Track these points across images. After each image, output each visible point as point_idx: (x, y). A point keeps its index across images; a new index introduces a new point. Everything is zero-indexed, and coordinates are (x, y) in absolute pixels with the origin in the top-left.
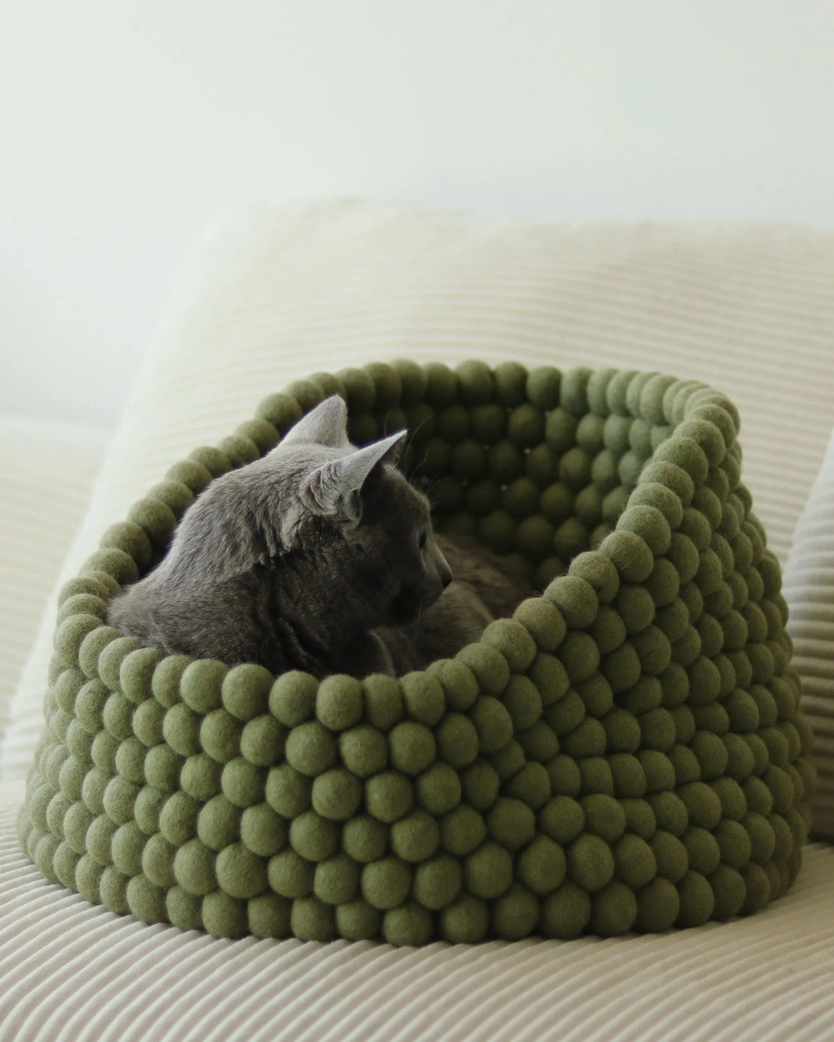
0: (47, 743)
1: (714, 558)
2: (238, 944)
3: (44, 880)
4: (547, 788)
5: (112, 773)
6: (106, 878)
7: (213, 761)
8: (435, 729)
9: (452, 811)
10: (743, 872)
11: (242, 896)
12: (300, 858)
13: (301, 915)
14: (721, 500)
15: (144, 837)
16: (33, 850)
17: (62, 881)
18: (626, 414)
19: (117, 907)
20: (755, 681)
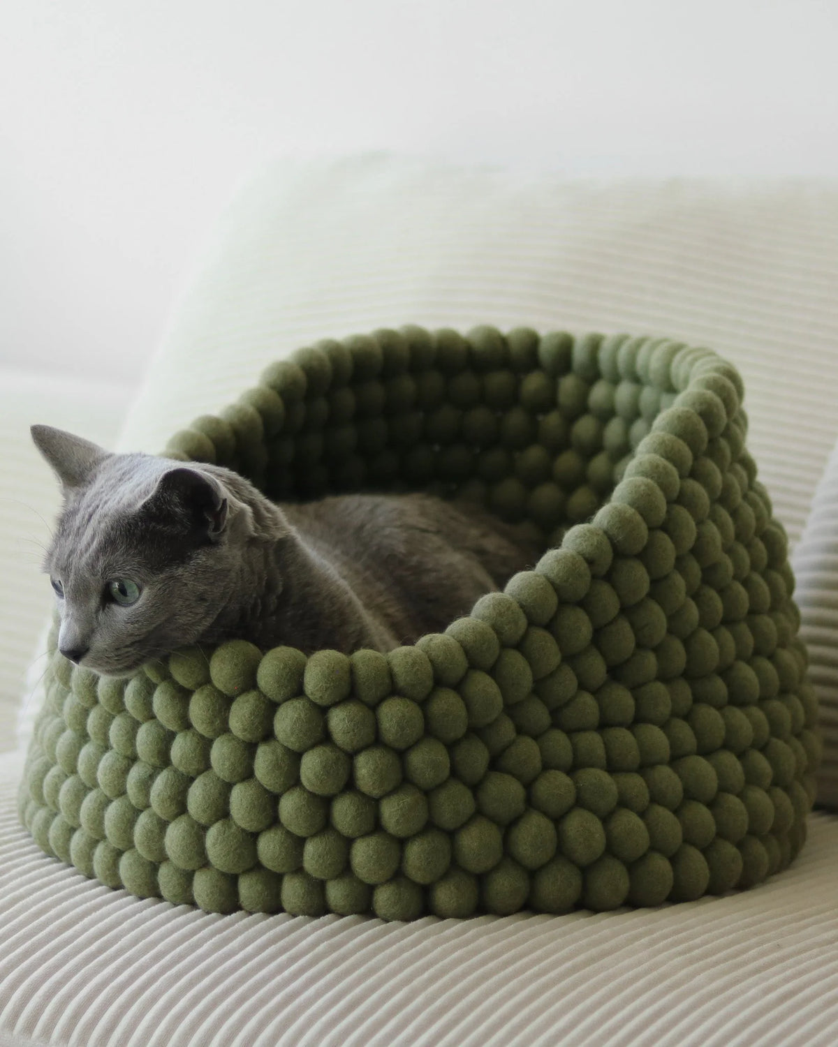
0: (46, 716)
1: (712, 529)
2: (228, 918)
3: (42, 853)
4: (537, 762)
5: (106, 747)
6: (100, 852)
7: (202, 737)
8: (424, 703)
9: (441, 786)
10: (740, 845)
11: (232, 872)
12: (288, 833)
13: (291, 890)
14: (722, 471)
15: (137, 812)
16: (30, 823)
17: (58, 854)
18: (637, 380)
19: (111, 881)
20: (757, 652)
